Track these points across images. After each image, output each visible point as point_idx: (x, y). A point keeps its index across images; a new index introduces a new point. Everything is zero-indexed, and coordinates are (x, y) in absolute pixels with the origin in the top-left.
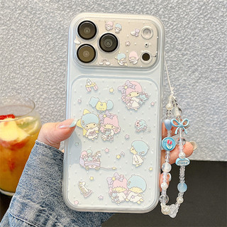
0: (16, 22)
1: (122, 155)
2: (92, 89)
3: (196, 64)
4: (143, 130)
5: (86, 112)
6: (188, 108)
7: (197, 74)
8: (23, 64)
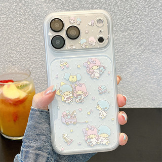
0: (13, 12)
1: (91, 112)
2: (65, 67)
3: (142, 40)
4: (105, 92)
5: (62, 84)
6: (136, 72)
7: (142, 47)
8: (17, 43)
